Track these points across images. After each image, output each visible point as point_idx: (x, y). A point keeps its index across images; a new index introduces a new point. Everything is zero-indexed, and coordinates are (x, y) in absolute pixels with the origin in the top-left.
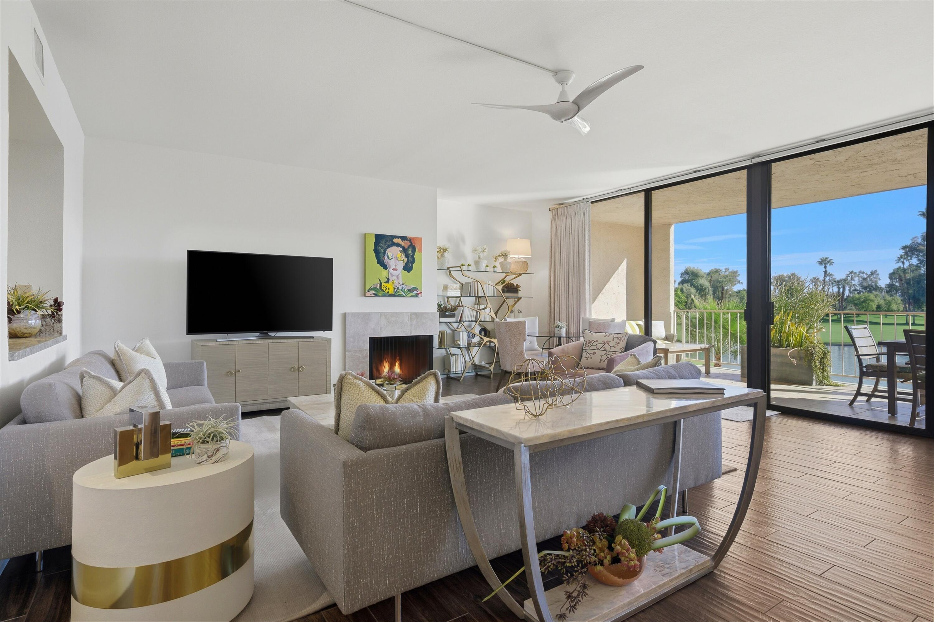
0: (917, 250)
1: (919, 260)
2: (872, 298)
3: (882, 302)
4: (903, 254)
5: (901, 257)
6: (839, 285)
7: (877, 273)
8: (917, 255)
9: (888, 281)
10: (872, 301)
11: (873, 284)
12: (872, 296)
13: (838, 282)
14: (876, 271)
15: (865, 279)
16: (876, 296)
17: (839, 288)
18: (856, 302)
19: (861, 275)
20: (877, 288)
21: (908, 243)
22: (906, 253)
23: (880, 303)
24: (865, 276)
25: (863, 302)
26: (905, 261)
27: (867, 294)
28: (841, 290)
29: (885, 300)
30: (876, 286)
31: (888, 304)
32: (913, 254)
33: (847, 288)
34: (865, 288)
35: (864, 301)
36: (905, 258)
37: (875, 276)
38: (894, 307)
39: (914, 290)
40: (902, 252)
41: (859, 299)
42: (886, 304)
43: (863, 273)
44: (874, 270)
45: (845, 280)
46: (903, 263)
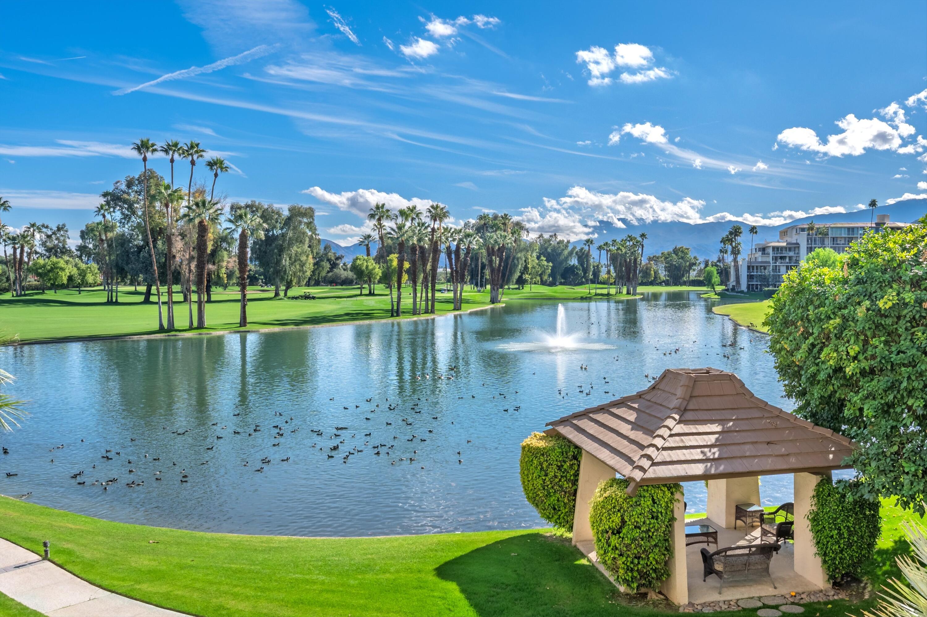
0: (121, 201)
1: (123, 214)
2: (63, 266)
3: (75, 271)
4: (104, 203)
5: (102, 208)
6: (14, 244)
7: (65, 229)
8: (120, 206)
9: (80, 242)
10: (62, 269)
11: (61, 245)
12: (62, 264)
13: (14, 239)
14: (64, 225)
15: (49, 237)
16: (67, 262)
17: (15, 249)
18: (40, 271)
19: (44, 230)
20: (65, 251)
21: (111, 189)
22: (108, 203)
23: (72, 273)
24: (50, 233)
25: (49, 271)
26: (106, 214)
27: (54, 259)
28: (18, 251)
29: (78, 269)
30: (64, 247)
31: (83, 273)
32: (116, 205)
33: (26, 249)
34: (49, 250)
35: (51, 270)
36: (106, 210)
37: (62, 232)
38: (90, 278)
39: (117, 255)
40: (102, 201)
41: (44, 266)
42: (80, 275)
43: (47, 227)
44: (61, 224)
45: (24, 237)
46: (104, 216)
